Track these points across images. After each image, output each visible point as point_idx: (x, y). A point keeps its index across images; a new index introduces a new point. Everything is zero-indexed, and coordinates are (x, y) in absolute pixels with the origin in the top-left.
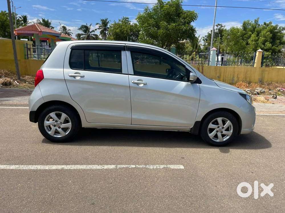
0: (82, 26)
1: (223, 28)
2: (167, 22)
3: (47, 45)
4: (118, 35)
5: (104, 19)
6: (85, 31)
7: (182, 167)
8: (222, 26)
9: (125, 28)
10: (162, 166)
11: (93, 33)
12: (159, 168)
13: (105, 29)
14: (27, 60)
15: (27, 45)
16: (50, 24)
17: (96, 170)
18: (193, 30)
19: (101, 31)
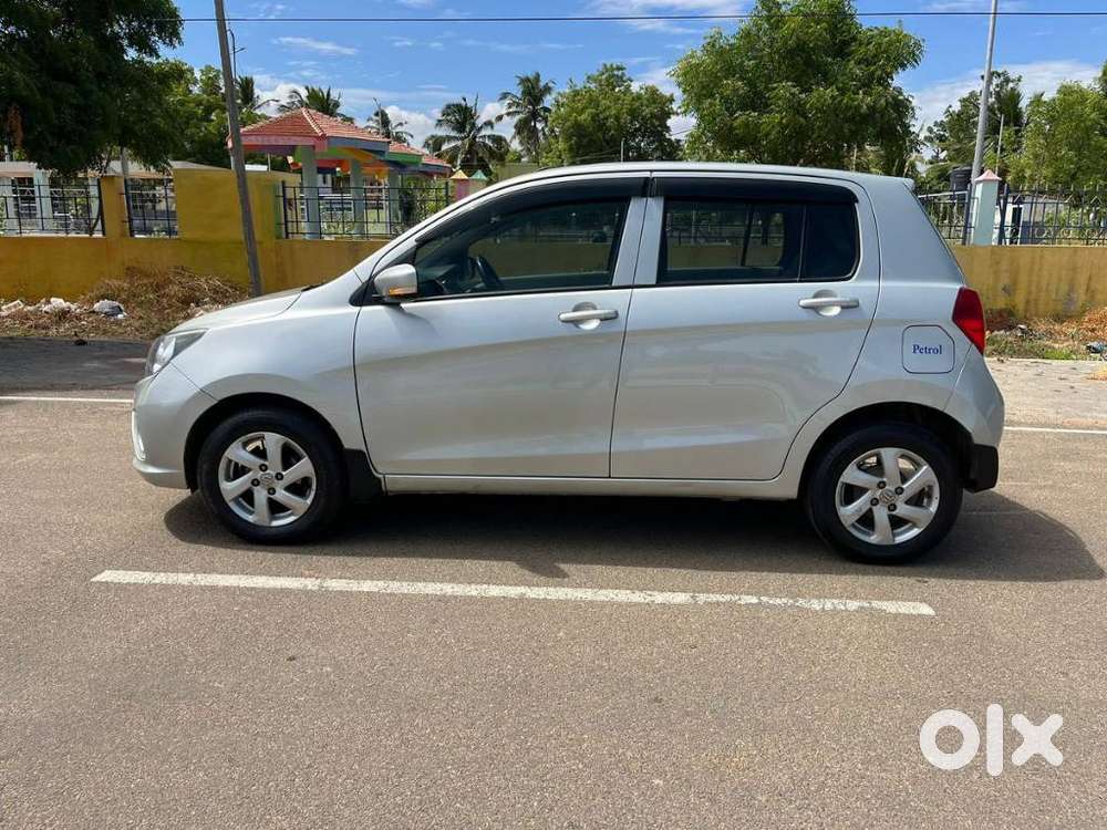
0: (448, 107)
1: (1011, 85)
2: (798, 81)
3: (325, 182)
4: (584, 137)
5: (531, 77)
6: (460, 127)
7: (926, 610)
8: (1007, 81)
9: (609, 107)
10: (853, 605)
11: (486, 132)
12: (843, 608)
13: (534, 115)
14: (284, 242)
15: (284, 188)
16: (337, 105)
17: (631, 605)
18: (901, 107)
19: (520, 120)
